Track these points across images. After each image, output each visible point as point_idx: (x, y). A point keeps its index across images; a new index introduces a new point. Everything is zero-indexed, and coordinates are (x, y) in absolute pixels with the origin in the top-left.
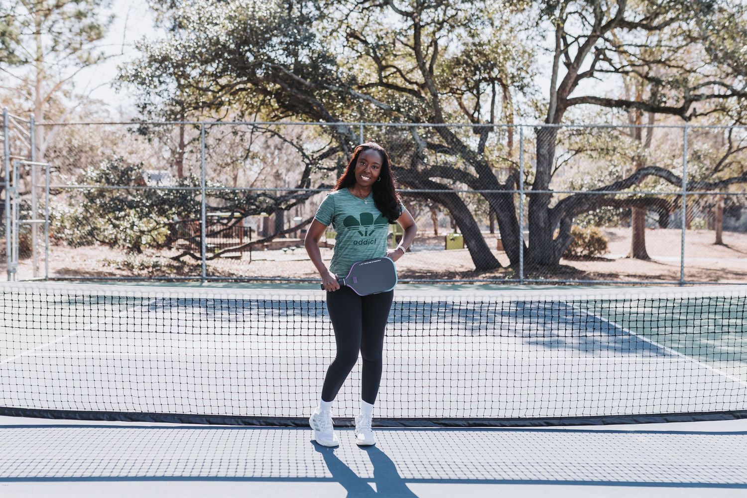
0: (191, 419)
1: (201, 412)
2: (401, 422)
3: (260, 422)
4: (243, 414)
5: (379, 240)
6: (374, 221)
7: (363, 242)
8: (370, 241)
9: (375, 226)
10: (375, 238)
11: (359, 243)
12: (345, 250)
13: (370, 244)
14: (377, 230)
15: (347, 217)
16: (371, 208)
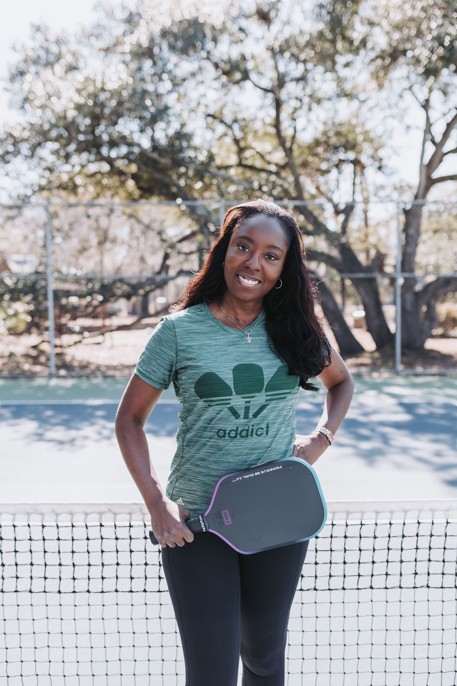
5: (276, 426)
6: (266, 384)
7: (239, 432)
8: (255, 431)
9: (267, 396)
10: (266, 422)
11: (229, 433)
12: (199, 450)
13: (254, 436)
14: (272, 404)
15: (204, 375)
16: (260, 352)
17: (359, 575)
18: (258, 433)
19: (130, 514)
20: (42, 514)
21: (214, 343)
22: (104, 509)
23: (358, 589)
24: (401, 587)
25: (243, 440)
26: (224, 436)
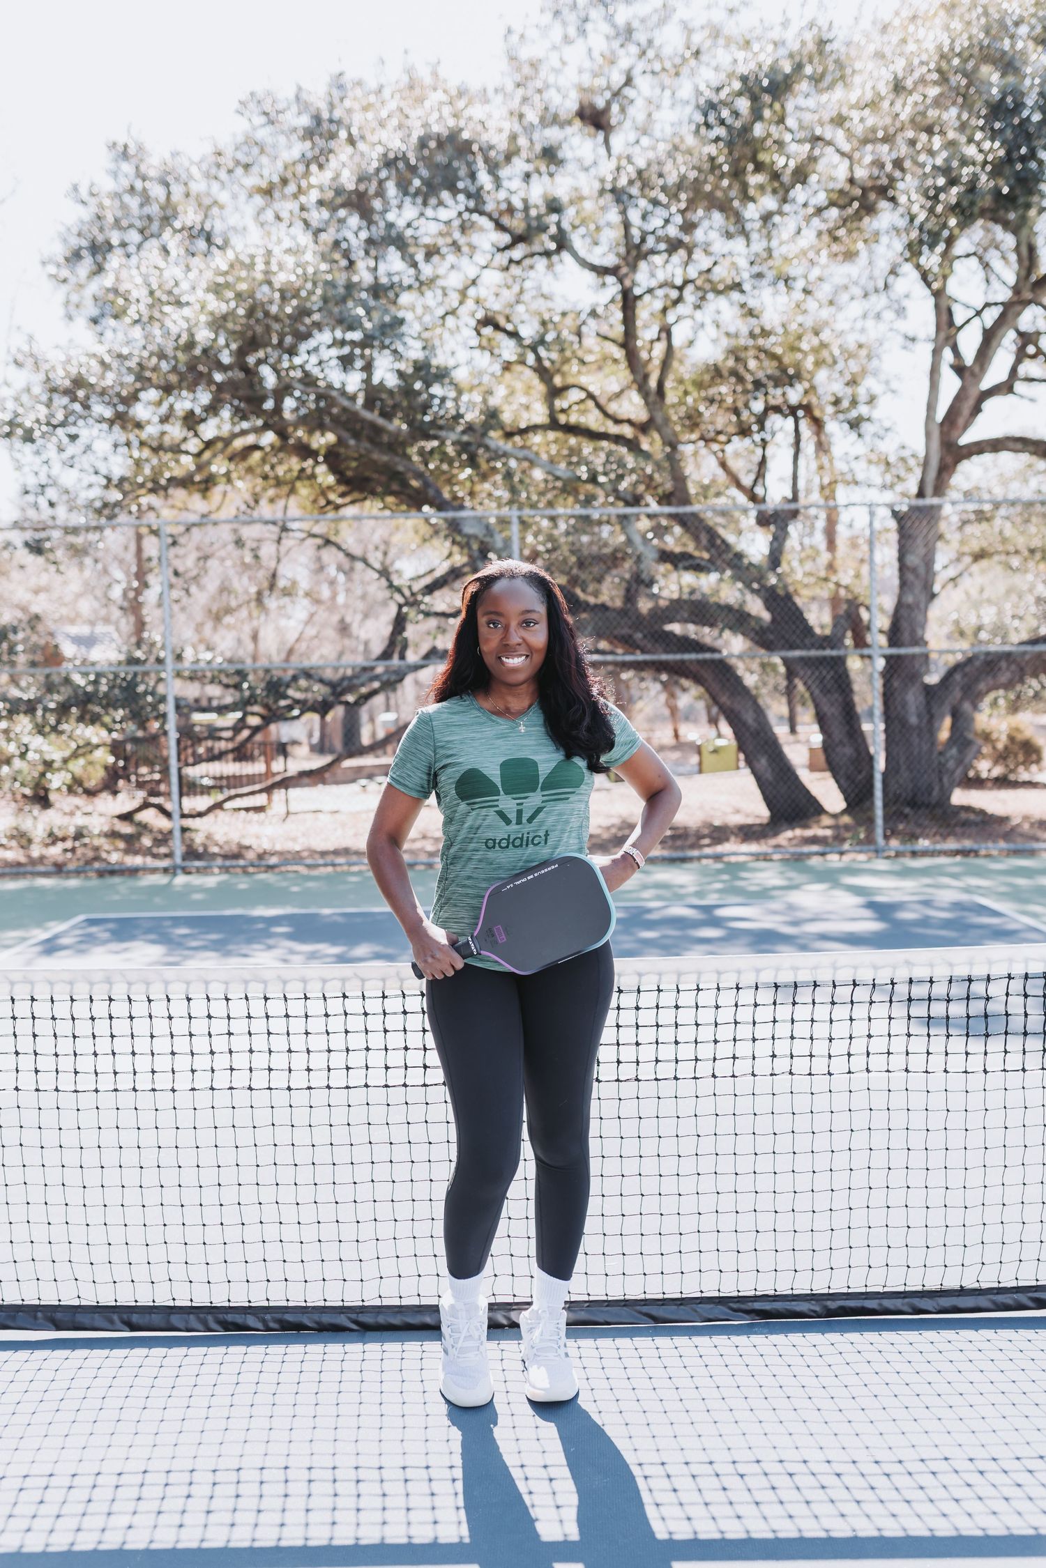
0: (80, 1318)
1: (107, 1299)
2: (645, 1309)
3: (264, 1322)
4: (220, 1301)
5: (557, 834)
6: (541, 781)
7: (511, 841)
8: (531, 839)
9: (542, 796)
10: (545, 828)
11: (500, 843)
12: (465, 866)
13: (531, 846)
14: (548, 808)
15: (465, 773)
16: (537, 745)
18: (536, 842)
21: (478, 735)
25: (516, 849)
26: (494, 847)
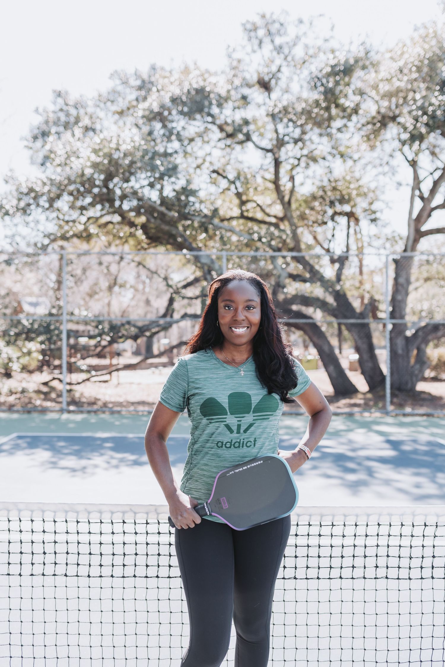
5: (262, 440)
6: (253, 407)
7: (233, 443)
8: (245, 443)
9: (254, 416)
10: (254, 436)
11: (225, 444)
12: (203, 457)
13: (245, 447)
14: (258, 423)
15: (206, 400)
16: (250, 384)
17: (331, 567)
18: (248, 445)
19: (147, 513)
20: (77, 512)
21: (215, 376)
22: (127, 509)
23: (329, 578)
24: (364, 578)
25: (236, 450)
26: (222, 447)
